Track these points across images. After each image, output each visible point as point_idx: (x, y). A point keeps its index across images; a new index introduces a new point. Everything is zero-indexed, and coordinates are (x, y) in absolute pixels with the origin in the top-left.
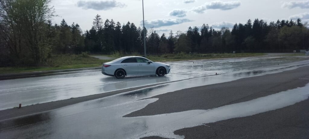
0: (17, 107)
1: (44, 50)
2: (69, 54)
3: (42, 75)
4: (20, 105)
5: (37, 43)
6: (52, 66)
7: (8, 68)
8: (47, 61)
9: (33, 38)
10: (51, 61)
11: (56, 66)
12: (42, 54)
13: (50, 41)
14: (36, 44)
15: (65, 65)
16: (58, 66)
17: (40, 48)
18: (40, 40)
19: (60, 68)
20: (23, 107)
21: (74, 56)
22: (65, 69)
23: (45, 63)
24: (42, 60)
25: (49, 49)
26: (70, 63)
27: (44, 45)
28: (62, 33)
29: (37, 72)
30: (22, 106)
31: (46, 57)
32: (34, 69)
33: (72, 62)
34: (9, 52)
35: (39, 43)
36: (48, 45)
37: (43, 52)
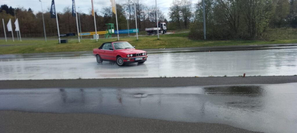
0: (242, 76)
1: (260, 25)
2: (285, 27)
3: (258, 48)
4: (244, 74)
5: (255, 17)
6: (267, 40)
7: (228, 41)
8: (262, 35)
9: (251, 13)
10: (267, 35)
11: (271, 40)
12: (258, 28)
13: (267, 15)
14: (253, 18)
15: (281, 40)
16: (274, 40)
17: (257, 23)
18: (258, 14)
19: (275, 42)
20: (247, 77)
21: (291, 29)
22: (282, 43)
23: (260, 37)
24: (258, 35)
25: (266, 23)
26: (287, 38)
27: (261, 19)
28: (279, 5)
29: (253, 45)
30: (246, 75)
31: (262, 31)
32: (250, 42)
33: (289, 36)
34: (229, 27)
35: (257, 17)
36: (265, 20)
37: (260, 26)
